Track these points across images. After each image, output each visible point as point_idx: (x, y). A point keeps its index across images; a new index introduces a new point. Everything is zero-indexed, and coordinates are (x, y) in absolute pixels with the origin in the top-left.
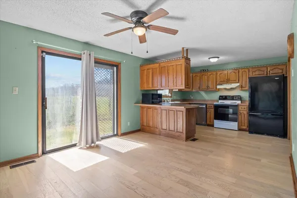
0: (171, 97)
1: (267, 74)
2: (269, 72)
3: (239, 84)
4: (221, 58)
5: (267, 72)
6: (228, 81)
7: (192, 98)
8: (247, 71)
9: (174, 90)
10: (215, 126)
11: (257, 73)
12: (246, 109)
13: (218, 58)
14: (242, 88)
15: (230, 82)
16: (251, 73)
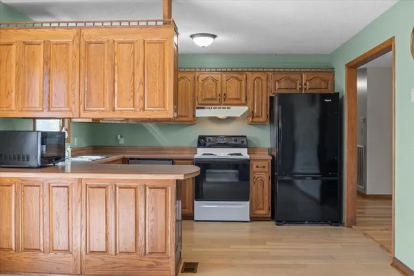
1: (301, 89)
2: (305, 84)
4: (220, 38)
5: (301, 84)
6: (222, 100)
8: (264, 77)
9: (74, 120)
11: (283, 85)
12: (266, 169)
13: (214, 36)
14: (253, 117)
15: (227, 101)
16: (271, 84)
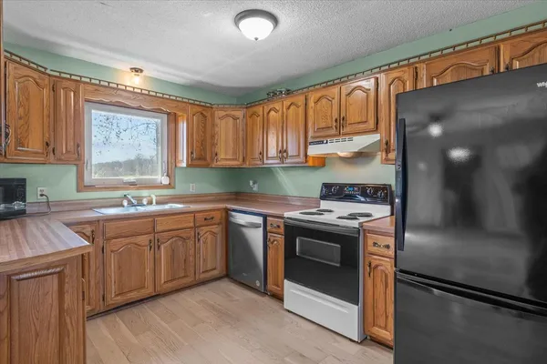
0: (169, 186)
2: (508, 67)
3: (376, 137)
6: (341, 127)
7: (255, 188)
10: (287, 305)
15: (347, 129)
